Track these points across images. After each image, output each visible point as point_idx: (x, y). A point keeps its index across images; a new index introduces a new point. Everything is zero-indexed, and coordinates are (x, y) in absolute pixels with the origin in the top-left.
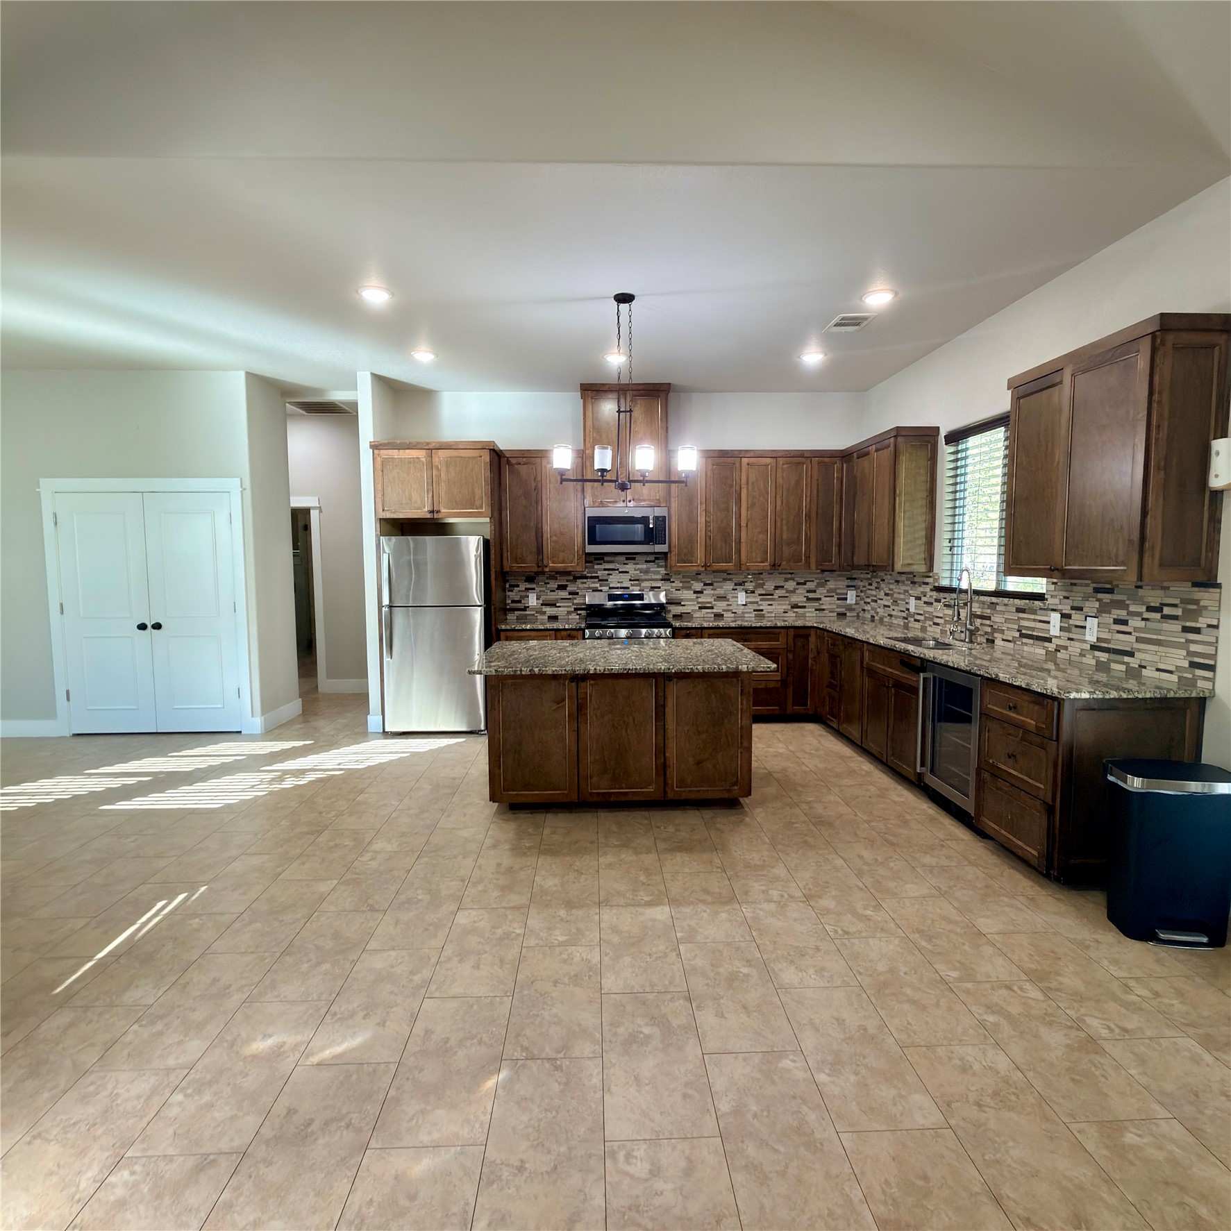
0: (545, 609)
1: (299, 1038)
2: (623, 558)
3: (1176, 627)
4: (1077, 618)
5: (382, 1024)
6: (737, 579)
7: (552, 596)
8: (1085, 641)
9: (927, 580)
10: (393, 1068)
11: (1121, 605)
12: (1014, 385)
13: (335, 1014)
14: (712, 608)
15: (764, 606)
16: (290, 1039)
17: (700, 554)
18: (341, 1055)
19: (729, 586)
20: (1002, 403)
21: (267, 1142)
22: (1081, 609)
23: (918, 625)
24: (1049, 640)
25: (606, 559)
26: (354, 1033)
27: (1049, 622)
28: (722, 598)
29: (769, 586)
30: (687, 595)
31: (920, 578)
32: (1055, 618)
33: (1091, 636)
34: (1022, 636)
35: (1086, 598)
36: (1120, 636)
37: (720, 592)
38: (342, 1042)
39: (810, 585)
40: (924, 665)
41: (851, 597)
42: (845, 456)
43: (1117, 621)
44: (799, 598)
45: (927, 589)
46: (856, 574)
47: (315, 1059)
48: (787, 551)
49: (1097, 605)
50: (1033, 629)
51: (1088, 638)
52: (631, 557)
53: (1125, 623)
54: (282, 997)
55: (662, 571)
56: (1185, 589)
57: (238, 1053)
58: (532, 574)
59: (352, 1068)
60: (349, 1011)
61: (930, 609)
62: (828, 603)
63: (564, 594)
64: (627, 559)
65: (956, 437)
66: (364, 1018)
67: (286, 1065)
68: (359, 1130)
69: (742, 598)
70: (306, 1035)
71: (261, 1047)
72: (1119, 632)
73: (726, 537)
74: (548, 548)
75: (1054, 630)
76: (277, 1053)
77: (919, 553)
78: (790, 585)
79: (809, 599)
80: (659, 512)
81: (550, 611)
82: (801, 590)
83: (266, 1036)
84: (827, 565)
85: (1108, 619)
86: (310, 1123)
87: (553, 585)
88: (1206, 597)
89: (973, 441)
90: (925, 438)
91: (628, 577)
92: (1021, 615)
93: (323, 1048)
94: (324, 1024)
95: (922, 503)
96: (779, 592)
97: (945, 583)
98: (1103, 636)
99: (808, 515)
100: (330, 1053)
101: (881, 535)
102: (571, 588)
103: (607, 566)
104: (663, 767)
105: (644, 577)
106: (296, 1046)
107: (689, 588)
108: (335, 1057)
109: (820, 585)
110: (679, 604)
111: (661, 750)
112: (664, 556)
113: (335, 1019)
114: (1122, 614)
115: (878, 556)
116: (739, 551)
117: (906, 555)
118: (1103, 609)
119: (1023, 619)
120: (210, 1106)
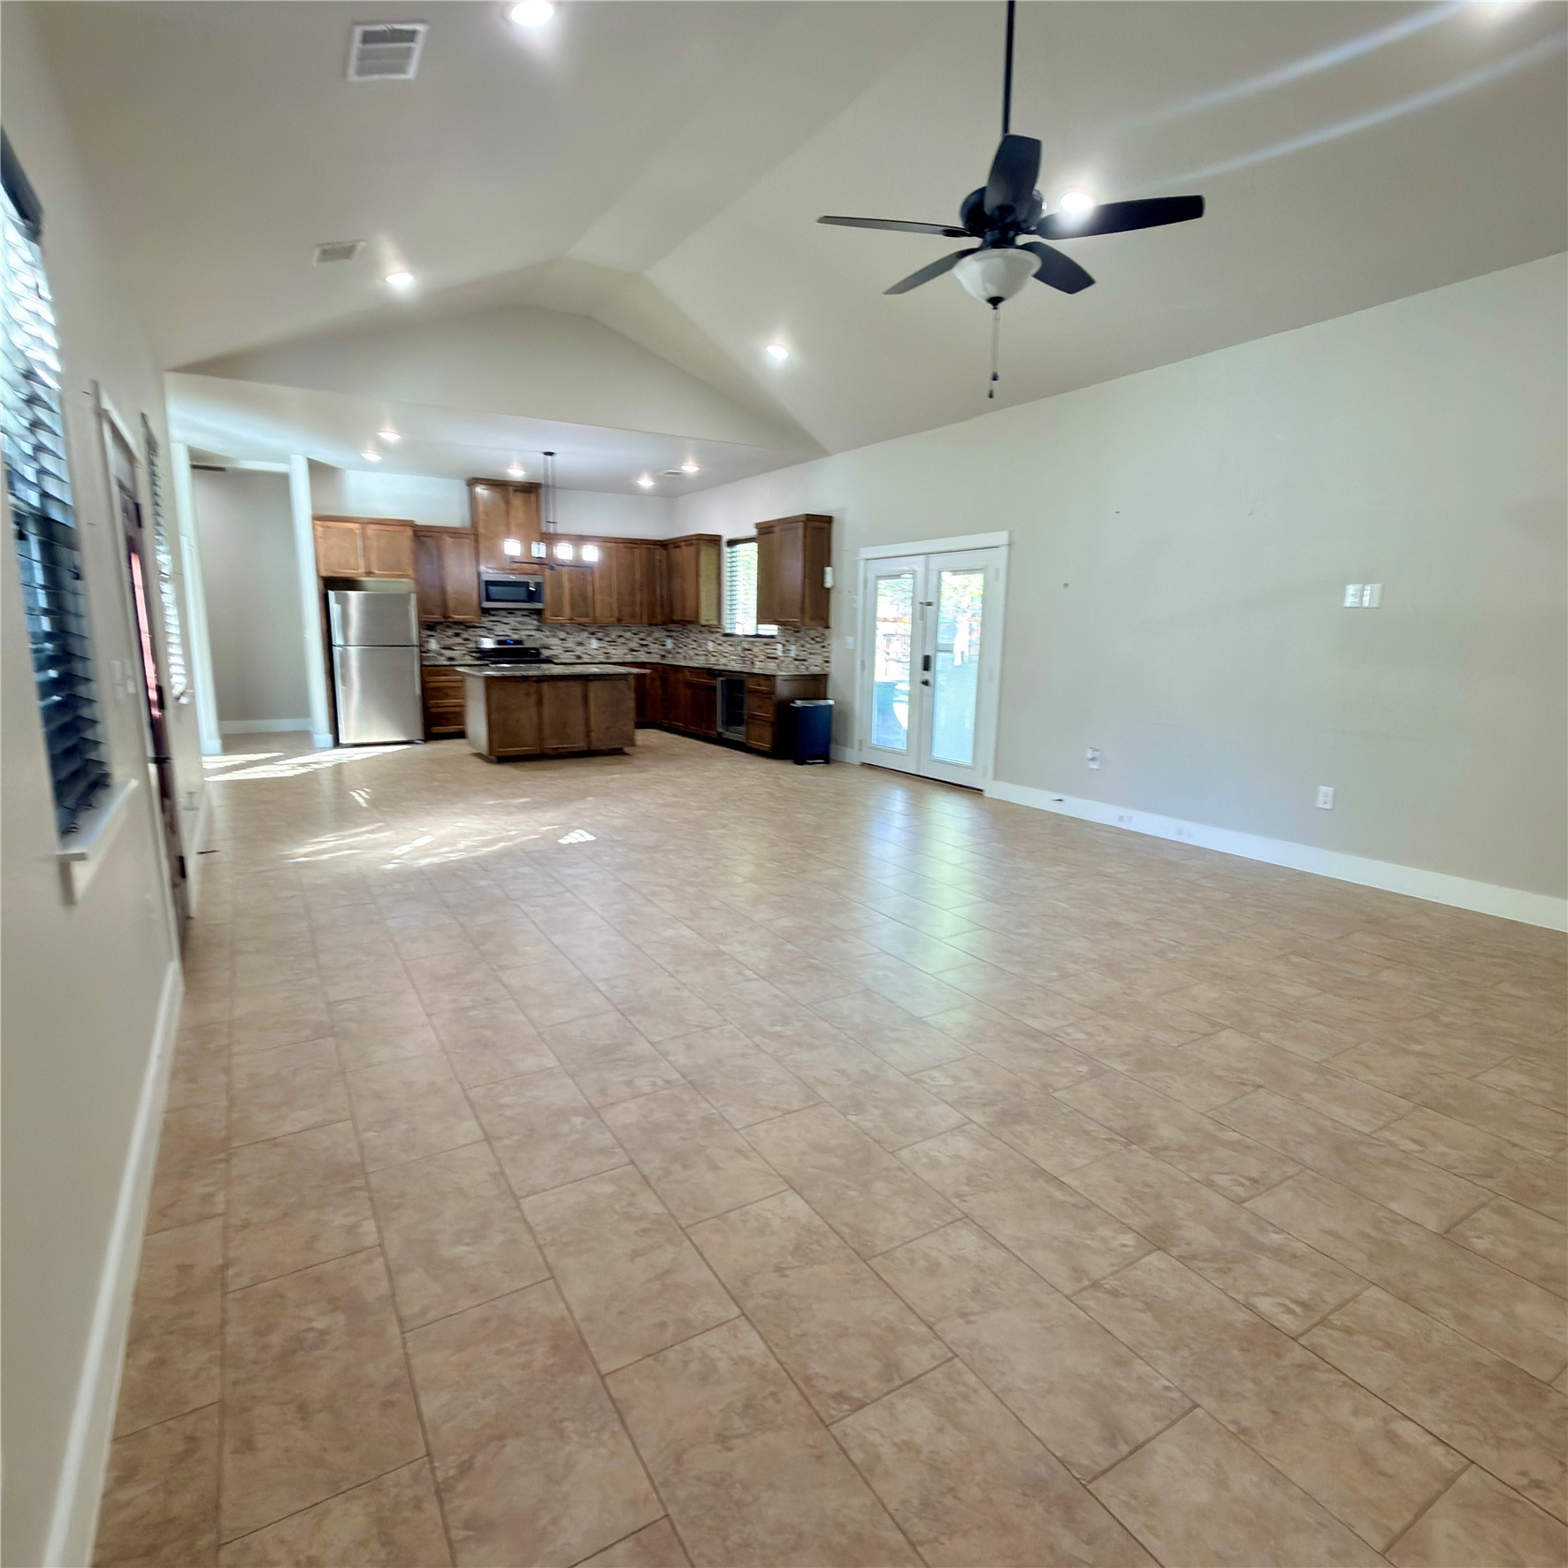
0: (444, 652)
2: (504, 613)
3: (818, 646)
4: (788, 646)
6: (592, 630)
7: (449, 642)
9: (719, 630)
11: (803, 638)
12: (758, 526)
14: (572, 651)
15: (610, 650)
17: (567, 611)
19: (585, 635)
20: (753, 532)
22: (789, 641)
23: (713, 659)
25: (493, 612)
27: (777, 650)
28: (580, 644)
29: (613, 636)
30: (553, 641)
31: (714, 628)
32: (779, 647)
33: (793, 654)
34: (767, 657)
35: (790, 635)
37: (579, 639)
39: (642, 635)
40: (721, 673)
41: (669, 644)
42: (664, 545)
43: (801, 646)
44: (634, 645)
45: (718, 635)
46: (673, 627)
48: (627, 610)
49: (794, 639)
52: (511, 611)
53: (804, 646)
55: (535, 623)
56: (821, 629)
58: (432, 624)
61: (720, 648)
62: (655, 648)
63: (458, 640)
64: (509, 613)
65: (732, 543)
69: (595, 644)
72: (802, 651)
73: (585, 599)
74: (451, 603)
75: (779, 653)
77: (714, 613)
78: (628, 635)
79: (642, 645)
80: (539, 579)
81: (448, 653)
82: (636, 638)
84: (654, 621)
85: (798, 645)
87: (450, 632)
88: (826, 632)
89: (739, 547)
90: (714, 541)
91: (509, 626)
95: (714, 582)
96: (622, 640)
97: (728, 631)
98: (797, 653)
99: (641, 586)
101: (690, 602)
102: (465, 635)
103: (494, 619)
104: (588, 732)
105: (520, 627)
107: (555, 636)
109: (649, 635)
110: (548, 648)
111: (587, 721)
112: (539, 612)
114: (802, 642)
115: (689, 615)
116: (594, 608)
117: (706, 616)
118: (796, 641)
119: (767, 649)
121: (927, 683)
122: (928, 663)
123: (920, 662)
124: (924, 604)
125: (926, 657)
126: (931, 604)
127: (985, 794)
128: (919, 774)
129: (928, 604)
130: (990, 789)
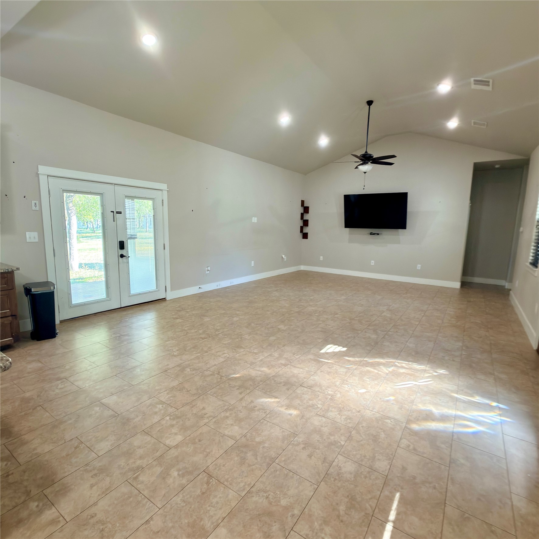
1: (280, 409)
5: (252, 402)
10: (257, 388)
13: (265, 413)
16: (283, 409)
18: (270, 398)
21: (295, 385)
26: (262, 403)
38: (267, 401)
47: (277, 400)
54: (281, 430)
57: (301, 413)
59: (268, 393)
60: (259, 412)
66: (256, 406)
67: (286, 402)
68: (273, 379)
70: (277, 409)
71: (293, 411)
76: (289, 407)
83: (291, 415)
86: (284, 385)
93: (274, 402)
94: (270, 410)
100: (272, 400)
106: (282, 407)
108: (271, 398)
113: (265, 411)
120: (310, 400)
121: (122, 256)
122: (122, 245)
123: (117, 245)
124: (115, 212)
125: (120, 242)
126: (120, 213)
127: (167, 299)
128: (122, 307)
129: (118, 213)
130: (170, 295)
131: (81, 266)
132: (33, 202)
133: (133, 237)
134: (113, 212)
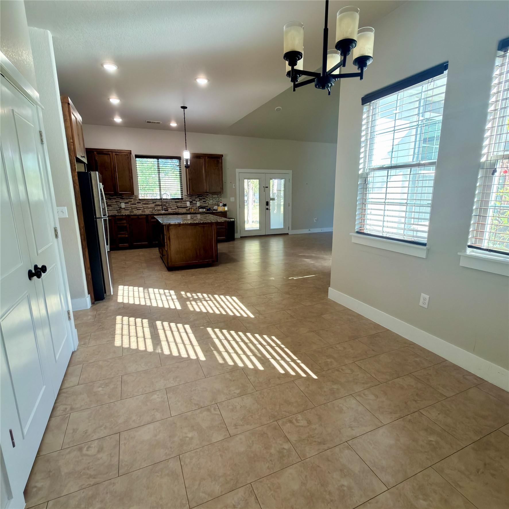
4: (194, 202)
8: (197, 206)
11: (204, 199)
22: (195, 200)
24: (187, 207)
27: (186, 204)
32: (188, 203)
34: (178, 208)
35: (196, 198)
36: (205, 204)
43: (203, 202)
49: (199, 199)
50: (181, 206)
51: (197, 205)
53: (205, 202)
72: (204, 203)
75: (188, 205)
85: (202, 201)
92: (177, 203)
98: (201, 204)
118: (200, 200)
119: (178, 204)
121: (267, 209)
122: (267, 204)
123: (265, 204)
124: (265, 187)
125: (267, 202)
126: (267, 187)
127: (289, 234)
128: (266, 234)
129: (266, 187)
130: (291, 232)
131: (253, 222)
132: (233, 185)
133: (273, 199)
134: (264, 187)
